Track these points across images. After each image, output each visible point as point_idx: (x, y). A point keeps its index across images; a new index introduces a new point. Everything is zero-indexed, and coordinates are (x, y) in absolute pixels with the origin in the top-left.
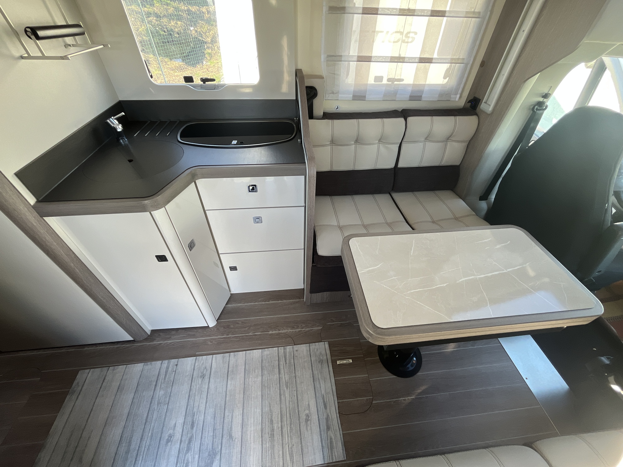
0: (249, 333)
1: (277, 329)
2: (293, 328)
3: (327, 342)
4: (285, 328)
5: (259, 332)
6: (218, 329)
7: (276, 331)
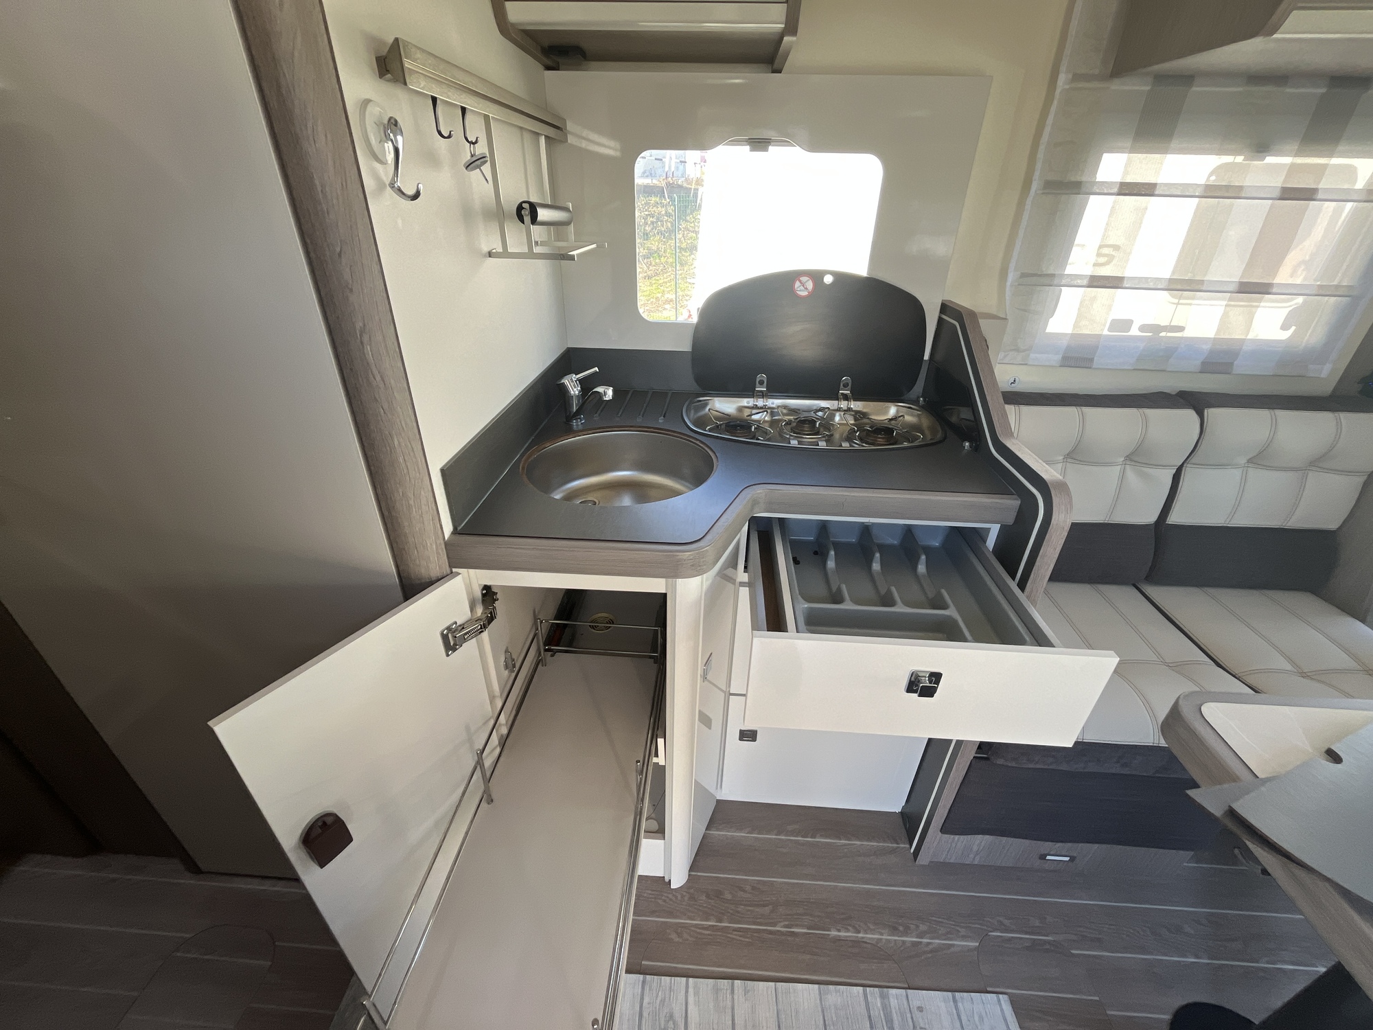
0: (774, 925)
1: (850, 925)
2: (894, 930)
3: (1006, 996)
4: (872, 927)
5: (802, 926)
6: (692, 898)
7: (848, 930)
